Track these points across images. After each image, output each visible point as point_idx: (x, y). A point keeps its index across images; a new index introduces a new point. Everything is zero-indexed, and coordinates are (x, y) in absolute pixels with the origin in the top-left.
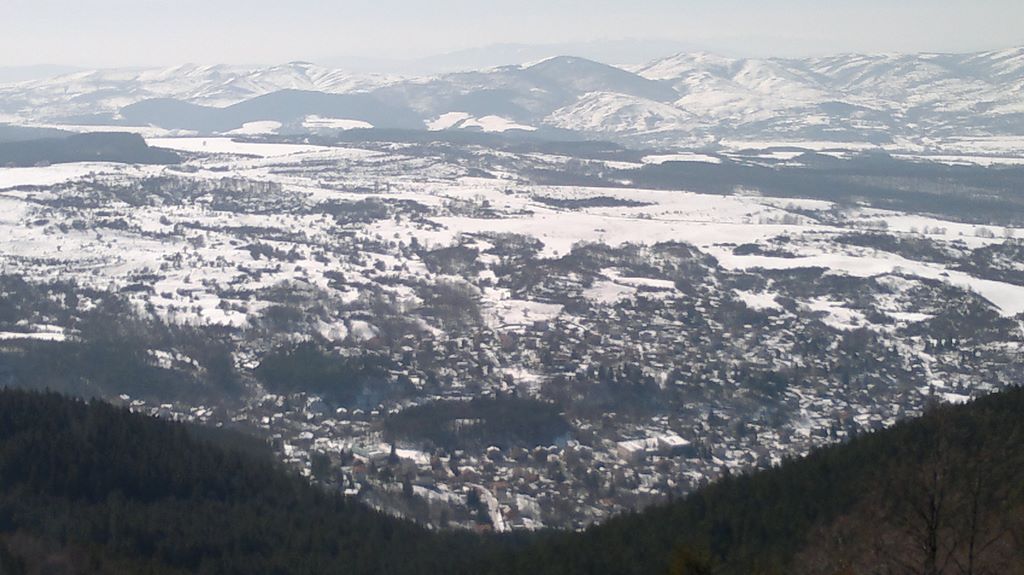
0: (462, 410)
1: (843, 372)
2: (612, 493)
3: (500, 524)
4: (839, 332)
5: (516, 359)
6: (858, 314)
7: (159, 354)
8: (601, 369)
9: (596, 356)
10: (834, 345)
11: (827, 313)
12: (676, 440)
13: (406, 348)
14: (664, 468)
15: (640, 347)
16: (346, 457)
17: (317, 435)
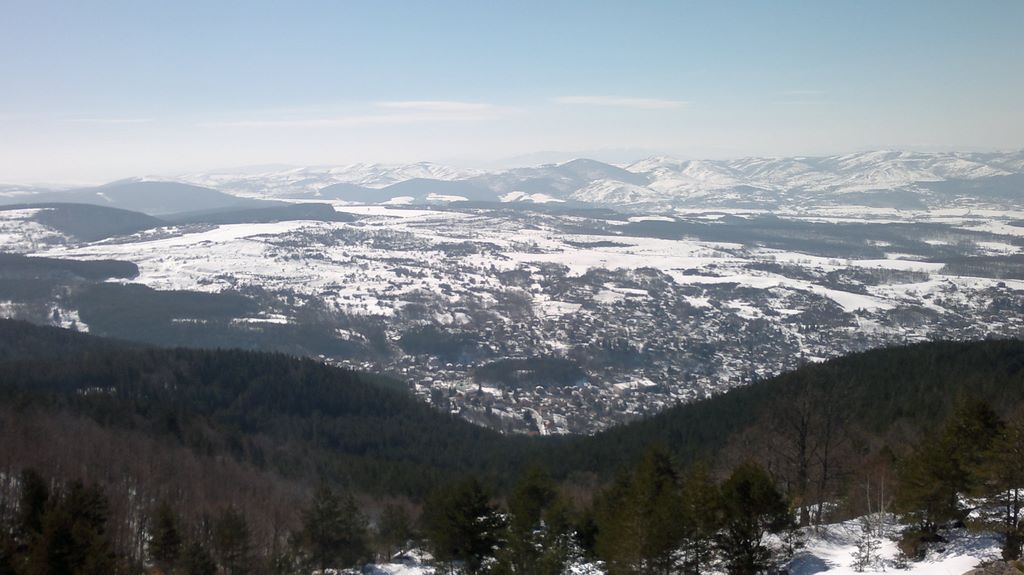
0: (521, 365)
1: (749, 344)
2: (610, 413)
3: (543, 431)
4: (747, 321)
5: (553, 335)
6: (758, 310)
7: (342, 331)
8: (604, 341)
9: (601, 334)
10: (743, 328)
11: (739, 310)
12: (649, 383)
13: (488, 329)
14: (641, 399)
15: (627, 329)
16: (452, 392)
17: (435, 379)
